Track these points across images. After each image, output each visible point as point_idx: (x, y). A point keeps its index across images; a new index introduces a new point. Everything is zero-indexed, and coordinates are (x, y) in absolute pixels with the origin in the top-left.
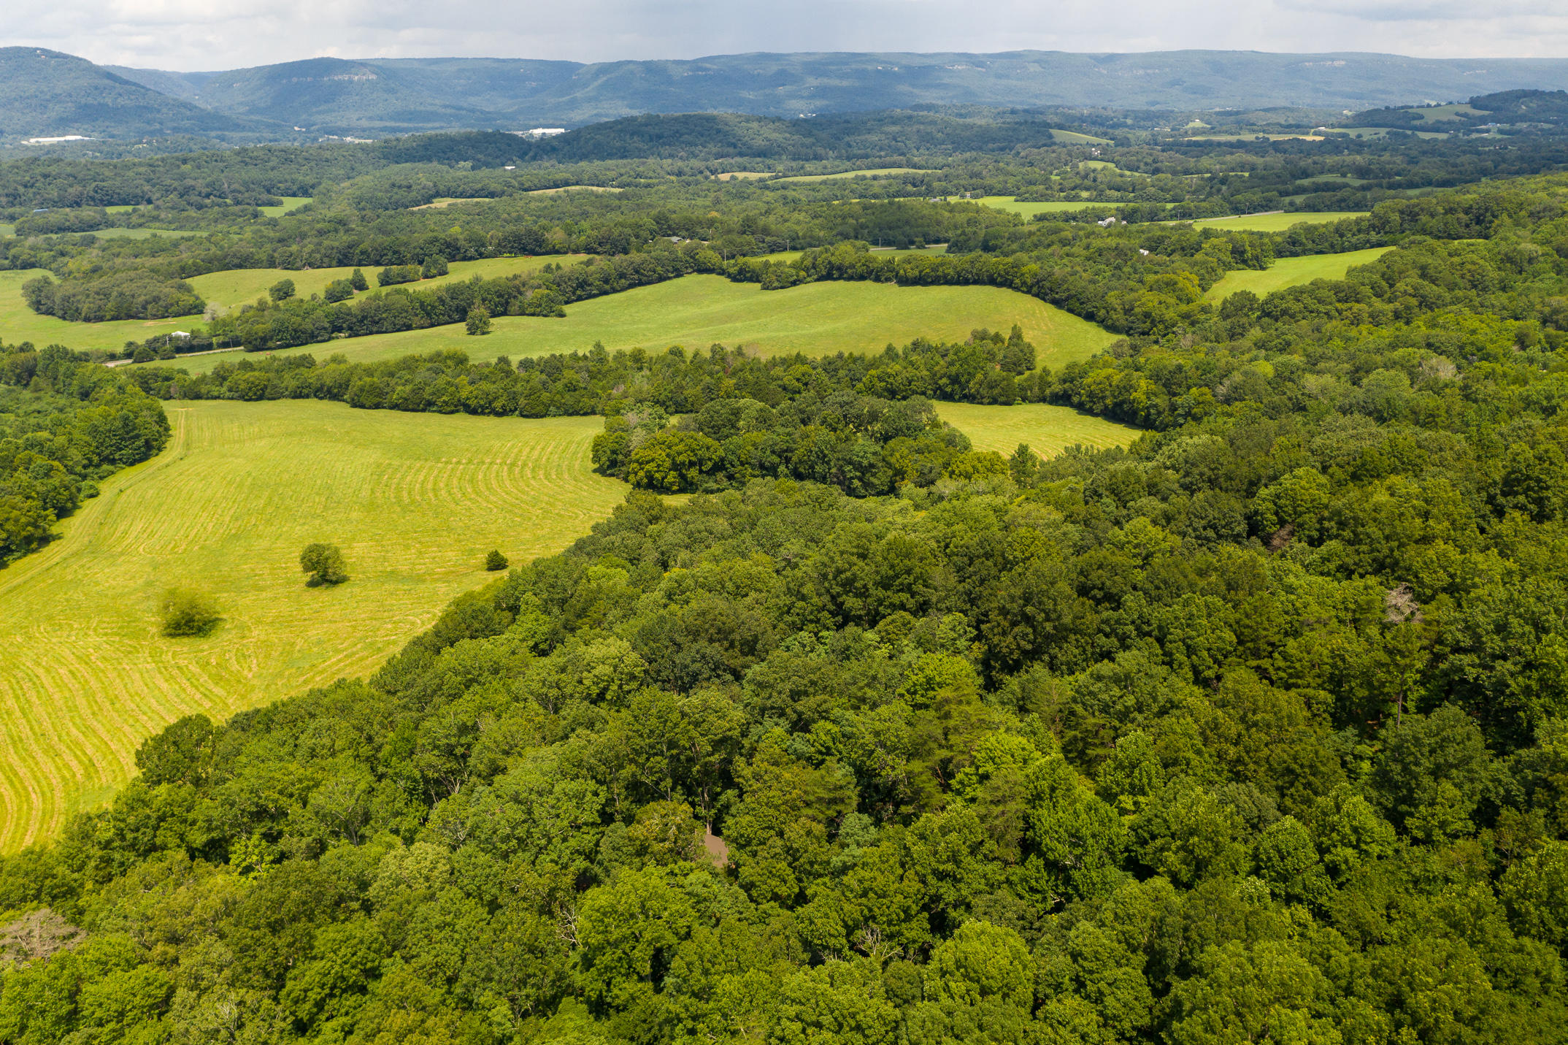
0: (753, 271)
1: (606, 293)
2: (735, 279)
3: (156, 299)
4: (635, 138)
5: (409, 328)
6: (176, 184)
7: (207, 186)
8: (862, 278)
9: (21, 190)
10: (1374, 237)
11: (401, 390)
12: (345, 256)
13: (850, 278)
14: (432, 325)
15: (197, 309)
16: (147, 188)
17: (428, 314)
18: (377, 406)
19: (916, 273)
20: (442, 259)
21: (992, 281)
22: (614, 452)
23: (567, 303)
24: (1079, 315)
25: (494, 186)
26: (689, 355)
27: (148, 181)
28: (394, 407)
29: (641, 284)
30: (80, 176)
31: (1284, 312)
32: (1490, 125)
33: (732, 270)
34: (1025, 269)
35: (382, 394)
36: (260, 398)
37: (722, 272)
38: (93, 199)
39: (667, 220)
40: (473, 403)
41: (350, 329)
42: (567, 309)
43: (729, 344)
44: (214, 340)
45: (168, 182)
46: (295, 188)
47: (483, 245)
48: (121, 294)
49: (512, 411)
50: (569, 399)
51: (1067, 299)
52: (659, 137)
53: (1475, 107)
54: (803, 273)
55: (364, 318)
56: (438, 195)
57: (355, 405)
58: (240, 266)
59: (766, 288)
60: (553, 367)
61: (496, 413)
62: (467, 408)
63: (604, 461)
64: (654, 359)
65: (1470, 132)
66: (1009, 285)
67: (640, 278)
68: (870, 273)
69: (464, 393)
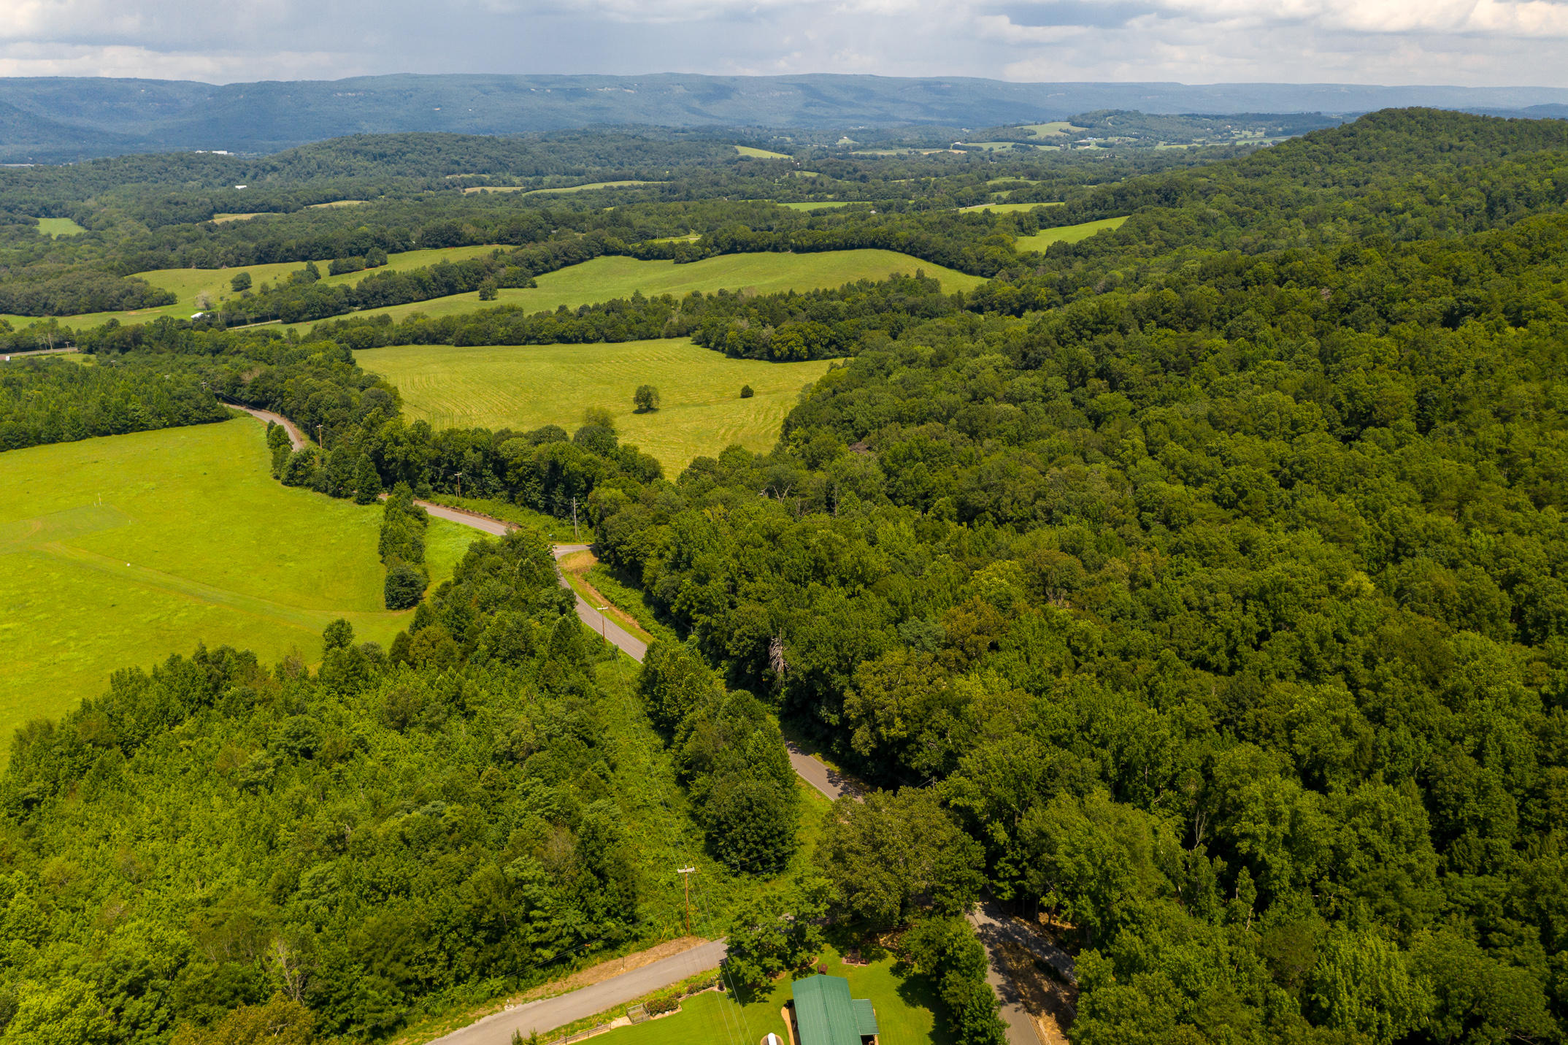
0: (660, 251)
1: (546, 271)
2: (643, 258)
3: (131, 292)
4: (359, 157)
8: (762, 250)
10: (1097, 212)
11: (502, 331)
12: (267, 255)
13: (753, 250)
14: (428, 299)
15: (169, 300)
19: (811, 243)
20: (382, 251)
21: (874, 245)
22: (748, 342)
23: (532, 277)
24: (943, 265)
26: (705, 297)
28: (501, 343)
29: (566, 264)
31: (1090, 252)
32: (1088, 140)
33: (640, 251)
34: (899, 234)
35: (485, 335)
36: (369, 347)
37: (627, 253)
40: (570, 335)
41: (365, 302)
42: (537, 279)
44: (248, 317)
47: (408, 240)
49: (597, 340)
52: (383, 156)
53: (1073, 124)
54: (707, 250)
57: (461, 343)
58: (157, 268)
59: (679, 262)
61: (587, 341)
62: (563, 339)
63: (740, 348)
64: (681, 302)
65: (1074, 146)
66: (888, 247)
67: (567, 259)
68: (769, 245)
69: (560, 328)
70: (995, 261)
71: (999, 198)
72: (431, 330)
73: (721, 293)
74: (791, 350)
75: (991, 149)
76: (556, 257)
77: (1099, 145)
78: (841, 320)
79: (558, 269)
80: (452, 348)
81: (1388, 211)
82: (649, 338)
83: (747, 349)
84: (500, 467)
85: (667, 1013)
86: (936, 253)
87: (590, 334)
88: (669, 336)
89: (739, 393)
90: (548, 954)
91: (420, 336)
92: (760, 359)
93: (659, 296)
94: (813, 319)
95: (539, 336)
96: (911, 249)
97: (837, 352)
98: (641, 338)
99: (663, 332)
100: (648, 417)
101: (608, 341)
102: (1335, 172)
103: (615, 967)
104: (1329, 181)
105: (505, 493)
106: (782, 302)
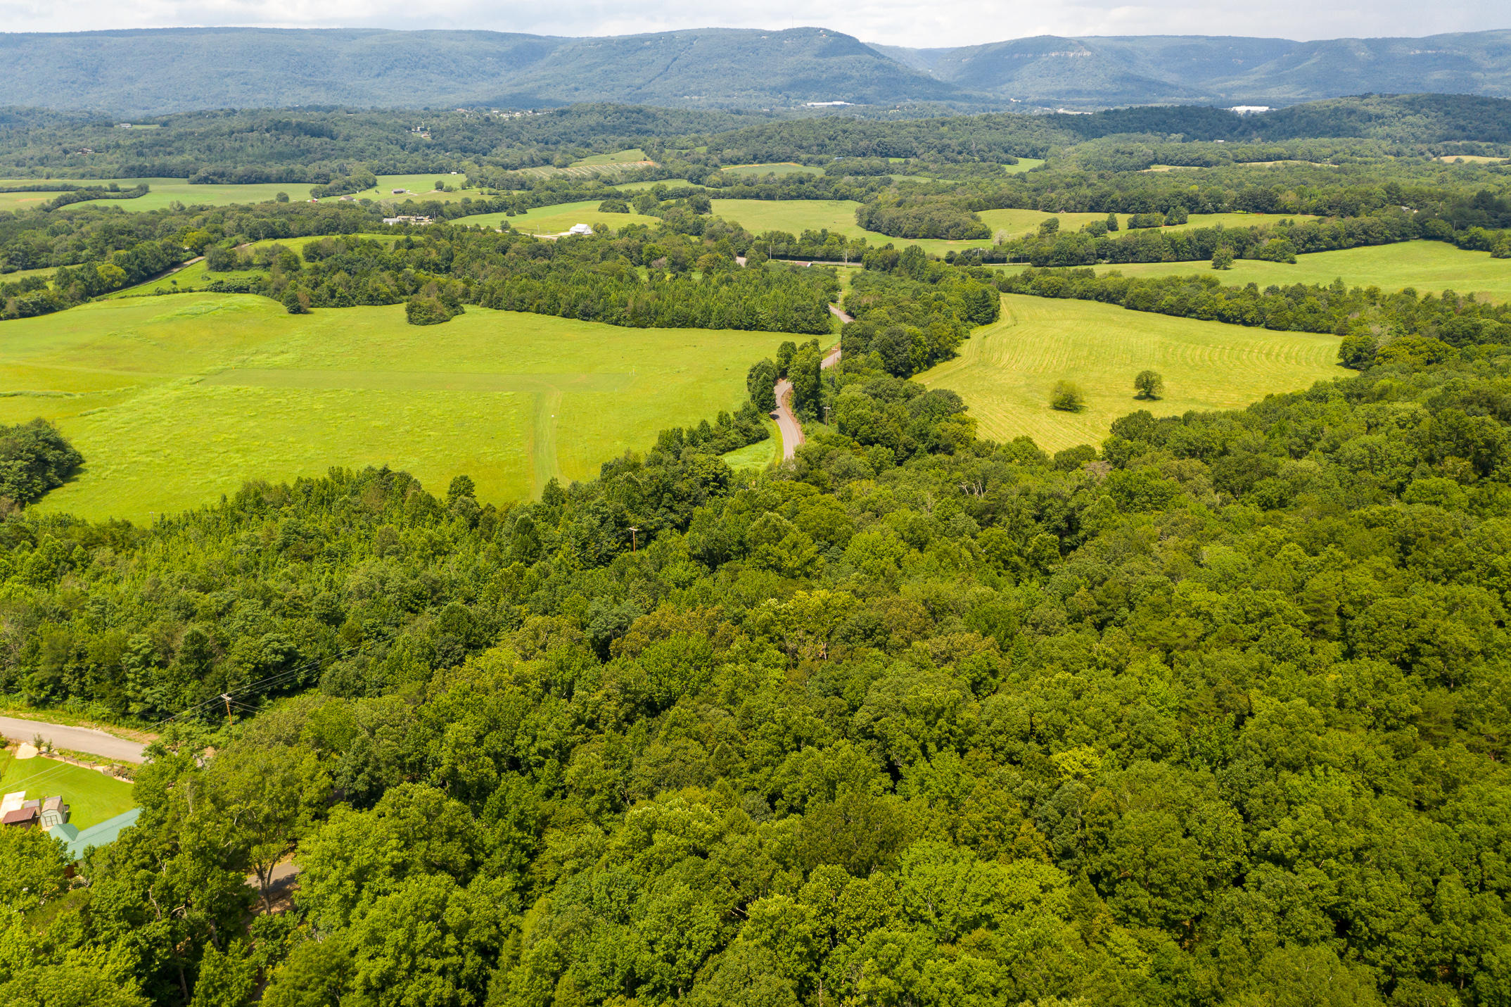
0: (1485, 240)
1: (1333, 249)
2: (1463, 246)
3: (957, 225)
5: (1158, 260)
6: (937, 142)
7: (960, 145)
9: (827, 141)
11: (1169, 299)
12: (1097, 204)
14: (1178, 261)
15: (985, 235)
16: (915, 144)
17: (1176, 251)
18: (1147, 310)
20: (1184, 210)
22: (1360, 350)
23: (1298, 253)
25: (1209, 157)
26: (1421, 297)
27: (916, 139)
29: (1366, 244)
30: (868, 133)
33: (1461, 239)
35: (1152, 301)
36: (1054, 296)
37: (1451, 240)
38: (875, 151)
39: (1398, 190)
40: (1228, 313)
41: (1112, 256)
42: (1298, 258)
43: (1462, 292)
44: (1008, 257)
45: (931, 140)
46: (1027, 150)
47: (1220, 202)
48: (932, 219)
49: (1258, 324)
50: (1309, 318)
55: (1125, 249)
56: (1156, 162)
57: (1131, 306)
58: (1010, 207)
59: (1497, 256)
60: (1297, 294)
61: (1245, 323)
62: (1223, 318)
64: (1386, 297)
67: (1367, 239)
76: (1351, 235)
80: (1120, 309)
82: (1314, 330)
83: (1357, 358)
93: (1366, 287)
98: (1306, 330)
99: (1335, 328)
101: (1265, 326)
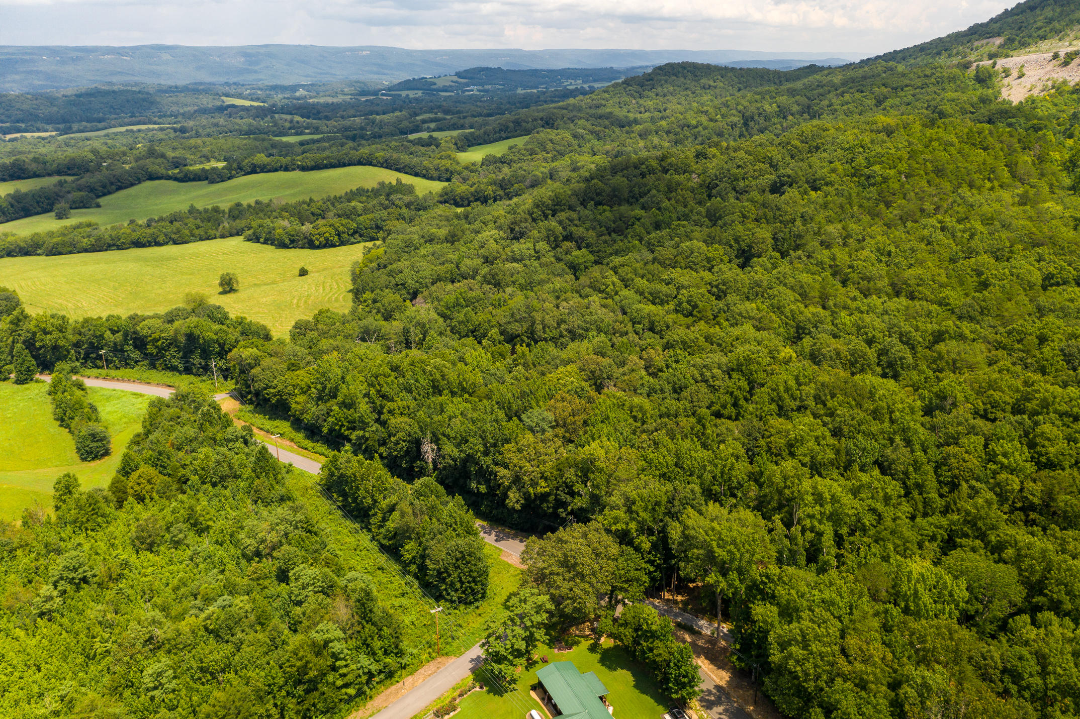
0: (196, 174)
1: (104, 195)
8: (276, 170)
10: (503, 135)
11: (87, 241)
13: (269, 171)
18: (70, 253)
19: (313, 163)
21: (360, 163)
22: (292, 236)
24: (412, 175)
26: (245, 206)
28: (86, 251)
29: (120, 188)
31: (511, 161)
32: (472, 87)
33: (179, 176)
34: (377, 155)
35: (71, 245)
37: (169, 178)
39: (98, 152)
40: (144, 241)
42: (101, 201)
43: (265, 199)
49: (166, 243)
50: (200, 232)
51: (404, 168)
53: (460, 77)
54: (234, 172)
59: (212, 182)
61: (158, 244)
62: (138, 244)
63: (287, 241)
64: (227, 210)
65: (463, 92)
66: (370, 164)
67: (120, 184)
68: (281, 167)
69: (135, 236)
70: (447, 170)
71: (428, 128)
72: (22, 244)
73: (257, 202)
74: (327, 239)
75: (408, 95)
76: (112, 184)
77: (479, 90)
78: (359, 216)
79: (114, 192)
80: (43, 257)
81: (688, 127)
82: (208, 239)
83: (292, 241)
84: (140, 343)
85: (452, 714)
86: (405, 166)
87: (161, 239)
88: (223, 236)
89: (297, 273)
90: (351, 691)
91: (13, 251)
92: (302, 248)
93: (210, 207)
94: (339, 216)
95: (119, 243)
96: (387, 165)
97: (360, 239)
98: (201, 239)
99: (218, 234)
100: (231, 296)
101: (175, 243)
102: (645, 104)
103: (397, 691)
104: (642, 109)
105: (146, 362)
106: (305, 206)
